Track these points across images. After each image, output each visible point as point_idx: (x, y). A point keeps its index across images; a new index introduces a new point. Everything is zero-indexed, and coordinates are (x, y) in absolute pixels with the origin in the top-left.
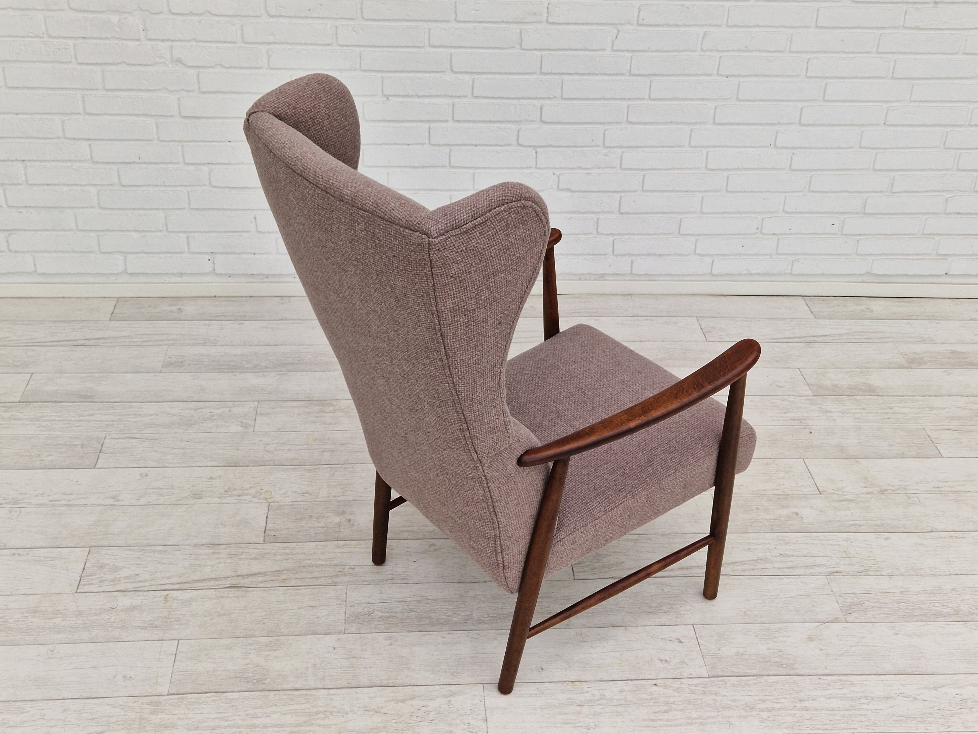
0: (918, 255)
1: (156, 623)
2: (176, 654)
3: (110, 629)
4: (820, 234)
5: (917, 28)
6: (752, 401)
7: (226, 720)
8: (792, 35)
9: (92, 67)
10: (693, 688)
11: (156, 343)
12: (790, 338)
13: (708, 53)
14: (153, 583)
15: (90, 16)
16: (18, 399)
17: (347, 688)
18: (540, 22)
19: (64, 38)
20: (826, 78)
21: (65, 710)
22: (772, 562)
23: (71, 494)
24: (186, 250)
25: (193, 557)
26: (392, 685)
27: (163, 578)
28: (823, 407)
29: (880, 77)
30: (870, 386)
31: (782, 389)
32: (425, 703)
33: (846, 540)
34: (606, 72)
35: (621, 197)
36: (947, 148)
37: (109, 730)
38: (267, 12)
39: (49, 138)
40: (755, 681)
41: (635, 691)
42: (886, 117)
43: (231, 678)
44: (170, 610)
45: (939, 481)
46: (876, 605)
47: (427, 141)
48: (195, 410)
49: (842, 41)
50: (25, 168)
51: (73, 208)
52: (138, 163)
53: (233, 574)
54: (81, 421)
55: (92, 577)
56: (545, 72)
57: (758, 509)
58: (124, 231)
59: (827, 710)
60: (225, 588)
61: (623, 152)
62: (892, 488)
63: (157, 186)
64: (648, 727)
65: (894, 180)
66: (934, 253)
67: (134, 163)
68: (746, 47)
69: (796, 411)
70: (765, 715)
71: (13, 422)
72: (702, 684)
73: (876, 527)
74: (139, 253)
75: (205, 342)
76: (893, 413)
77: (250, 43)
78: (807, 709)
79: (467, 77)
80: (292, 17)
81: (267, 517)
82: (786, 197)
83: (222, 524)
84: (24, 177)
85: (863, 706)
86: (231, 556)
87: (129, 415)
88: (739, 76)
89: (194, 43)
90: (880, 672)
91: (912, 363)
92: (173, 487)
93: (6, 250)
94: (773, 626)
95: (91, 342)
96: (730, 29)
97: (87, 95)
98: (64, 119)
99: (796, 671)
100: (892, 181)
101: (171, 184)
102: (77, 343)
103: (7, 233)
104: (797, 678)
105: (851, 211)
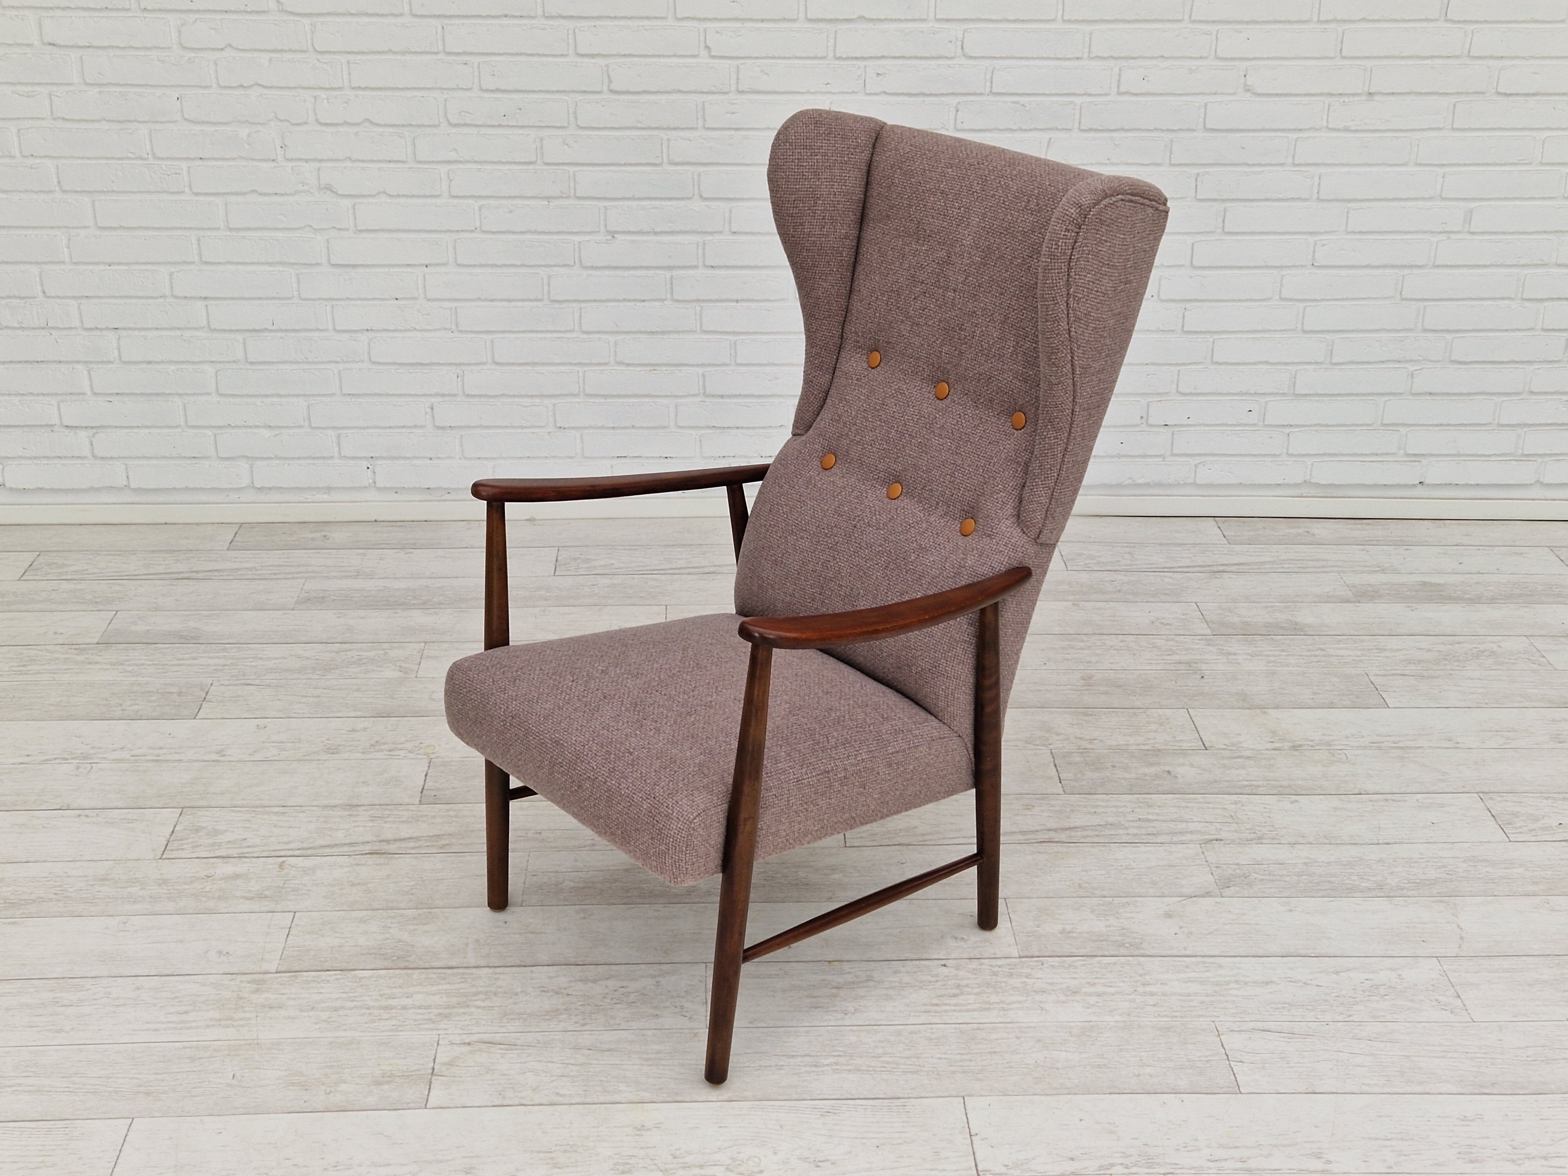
0: (1377, 455)
1: (267, 893)
2: (290, 928)
3: (204, 899)
4: (1232, 425)
5: (1347, 130)
6: (1122, 641)
7: (353, 1001)
8: (1172, 141)
9: (211, 198)
10: (996, 969)
11: (290, 576)
12: (1188, 567)
14: (265, 848)
15: (211, 129)
16: (96, 640)
17: (519, 966)
19: (173, 159)
20: (1224, 200)
21: (138, 988)
22: (1126, 828)
23: (161, 748)
24: (336, 454)
25: (321, 819)
26: (581, 963)
27: (279, 843)
28: (1225, 648)
29: (1300, 199)
30: (1296, 624)
31: (1169, 627)
32: (624, 984)
33: (1236, 803)
36: (1406, 299)
37: (194, 1010)
38: (448, 120)
39: (152, 298)
40: (1084, 962)
41: (915, 972)
42: (1314, 256)
43: (362, 954)
44: (285, 878)
45: (1378, 735)
46: (1268, 877)
47: (669, 296)
48: (337, 652)
49: (1243, 148)
50: (119, 339)
51: (180, 395)
52: (271, 331)
53: (375, 839)
54: (180, 665)
55: (184, 842)
57: (1114, 766)
58: (250, 427)
59: (1180, 995)
60: (363, 854)
62: (1310, 743)
63: (297, 363)
64: (929, 1012)
65: (1333, 346)
66: (1402, 452)
67: (266, 330)
68: (1108, 159)
69: (1184, 653)
70: (1093, 1000)
71: (88, 666)
72: (1010, 965)
73: (1280, 789)
74: (270, 458)
75: (357, 575)
76: (1325, 656)
77: (425, 162)
78: (1152, 994)
79: (722, 204)
80: (481, 126)
81: (426, 775)
82: (1179, 371)
83: (364, 782)
84: (116, 354)
85: (1230, 992)
86: (373, 818)
87: (246, 658)
89: (348, 164)
90: (1261, 952)
91: (1361, 596)
92: (300, 741)
93: (90, 456)
94: (1117, 901)
95: (200, 575)
96: (1085, 135)
97: (204, 237)
98: (173, 270)
99: (1142, 952)
100: (1331, 348)
101: (316, 360)
102: (180, 576)
103: (91, 432)
104: (1143, 959)
105: (1275, 391)
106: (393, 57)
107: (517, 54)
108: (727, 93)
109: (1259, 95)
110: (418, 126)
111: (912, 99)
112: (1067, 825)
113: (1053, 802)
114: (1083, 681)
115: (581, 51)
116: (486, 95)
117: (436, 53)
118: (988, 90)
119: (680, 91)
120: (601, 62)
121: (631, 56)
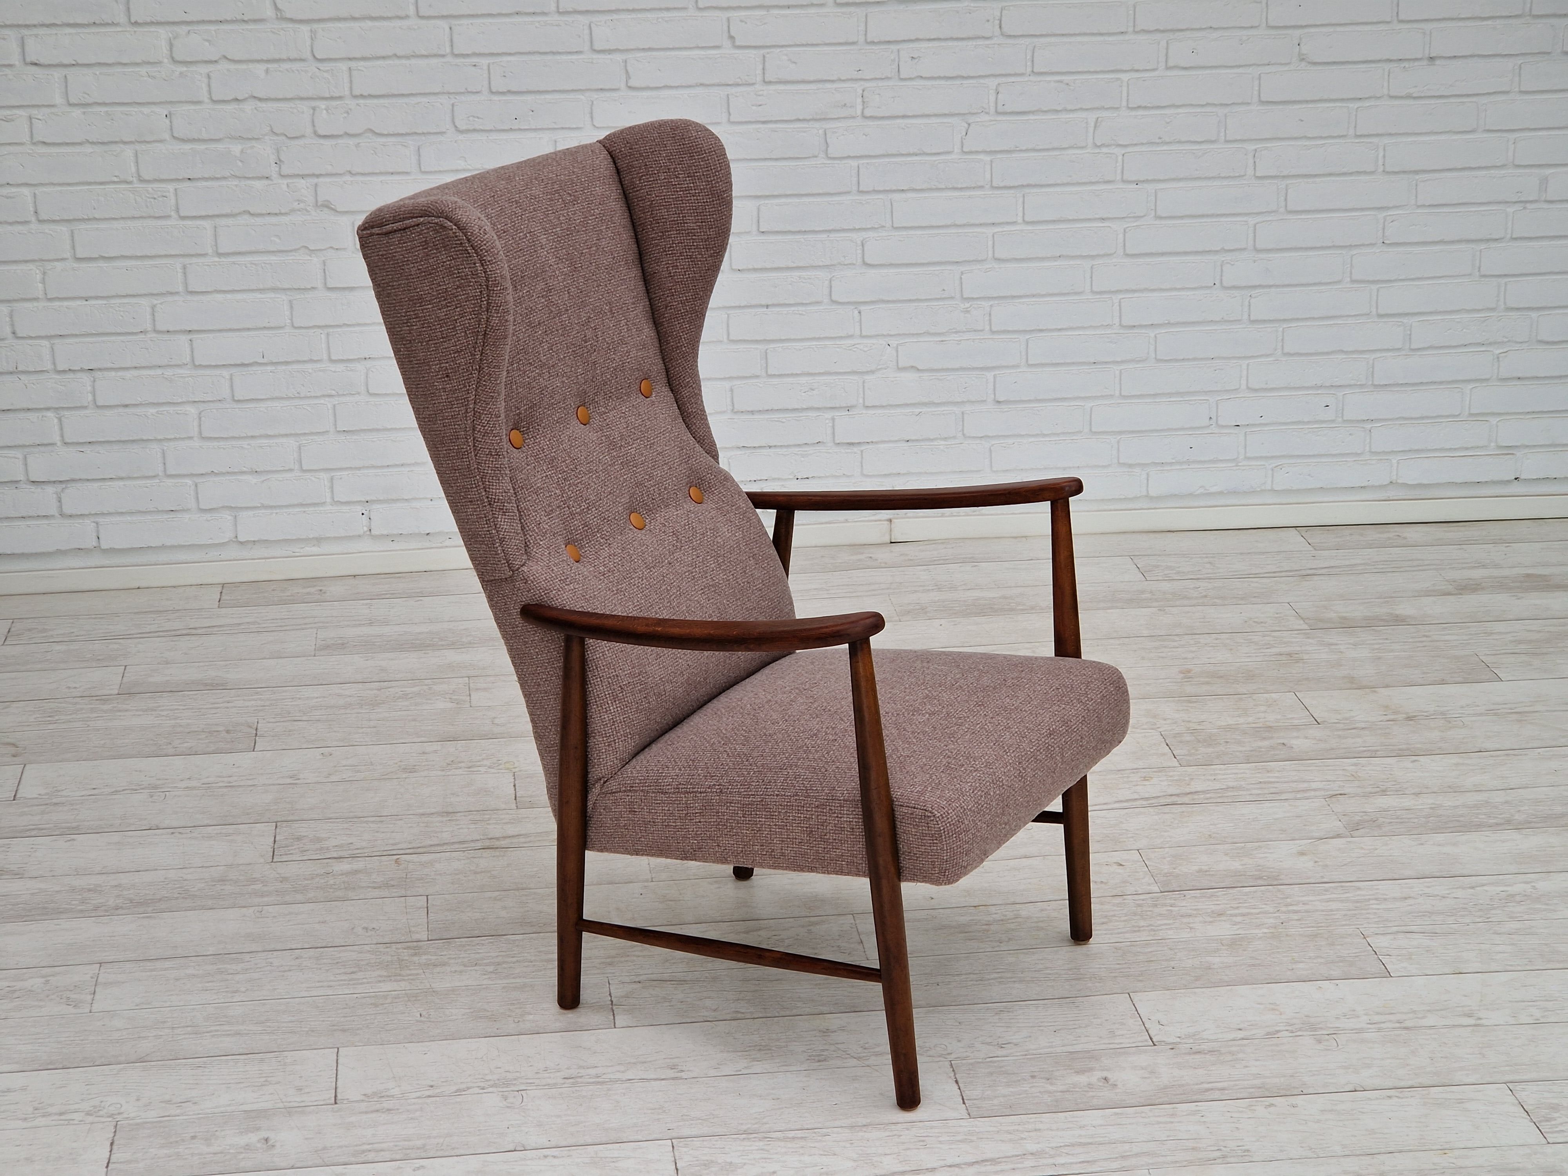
0: (1467, 449)
1: (392, 883)
2: (427, 908)
4: (1309, 422)
5: (1409, 97)
6: (1216, 639)
8: (1226, 115)
9: (199, 222)
10: (1140, 902)
11: (298, 627)
12: (1275, 572)
13: (1105, 150)
14: (375, 849)
15: (202, 147)
16: (116, 692)
18: (854, 117)
19: (161, 181)
20: (1285, 177)
22: (1248, 790)
23: (230, 777)
24: (329, 500)
25: (422, 825)
27: (388, 844)
28: (1325, 640)
29: (1365, 173)
30: (1397, 616)
31: (1263, 625)
33: (1355, 765)
34: (956, 186)
35: (995, 377)
36: (1486, 276)
37: (360, 971)
38: (456, 127)
39: (132, 333)
40: (1224, 893)
42: (1384, 233)
43: (508, 924)
44: (406, 871)
45: (1494, 704)
46: (1396, 820)
48: (379, 690)
49: (1302, 121)
50: (94, 381)
51: (159, 441)
52: (260, 364)
53: (482, 837)
54: (215, 709)
55: (290, 848)
56: (865, 190)
57: (1227, 742)
58: (235, 473)
59: (1323, 911)
60: (475, 850)
61: (991, 306)
62: (1425, 714)
63: (289, 398)
65: (1411, 330)
67: (255, 363)
68: (1160, 138)
69: (1284, 645)
70: (1239, 919)
71: (118, 714)
72: (1153, 898)
73: (1399, 752)
74: (256, 508)
75: (371, 622)
76: (1430, 641)
77: (430, 173)
78: (1296, 912)
79: (751, 204)
80: (491, 131)
81: (516, 786)
83: (453, 794)
84: (90, 398)
85: (1371, 906)
86: (475, 822)
87: (283, 699)
88: (1154, 181)
89: (348, 178)
90: (1397, 877)
91: (1462, 589)
92: (372, 764)
93: (57, 515)
94: (1249, 845)
95: (199, 631)
96: (1133, 113)
97: (190, 264)
98: (155, 302)
99: (1281, 882)
100: (1409, 332)
101: (309, 394)
102: (179, 633)
103: (60, 487)
104: (1282, 887)
105: (1353, 382)
106: (397, 62)
107: (529, 53)
108: (753, 84)
109: (1315, 64)
110: (424, 134)
111: (949, 82)
112: (1188, 790)
113: (1171, 774)
114: (1183, 675)
115: (598, 46)
116: (496, 98)
117: (443, 56)
118: (1029, 70)
119: (702, 85)
120: (619, 57)
121: (650, 49)
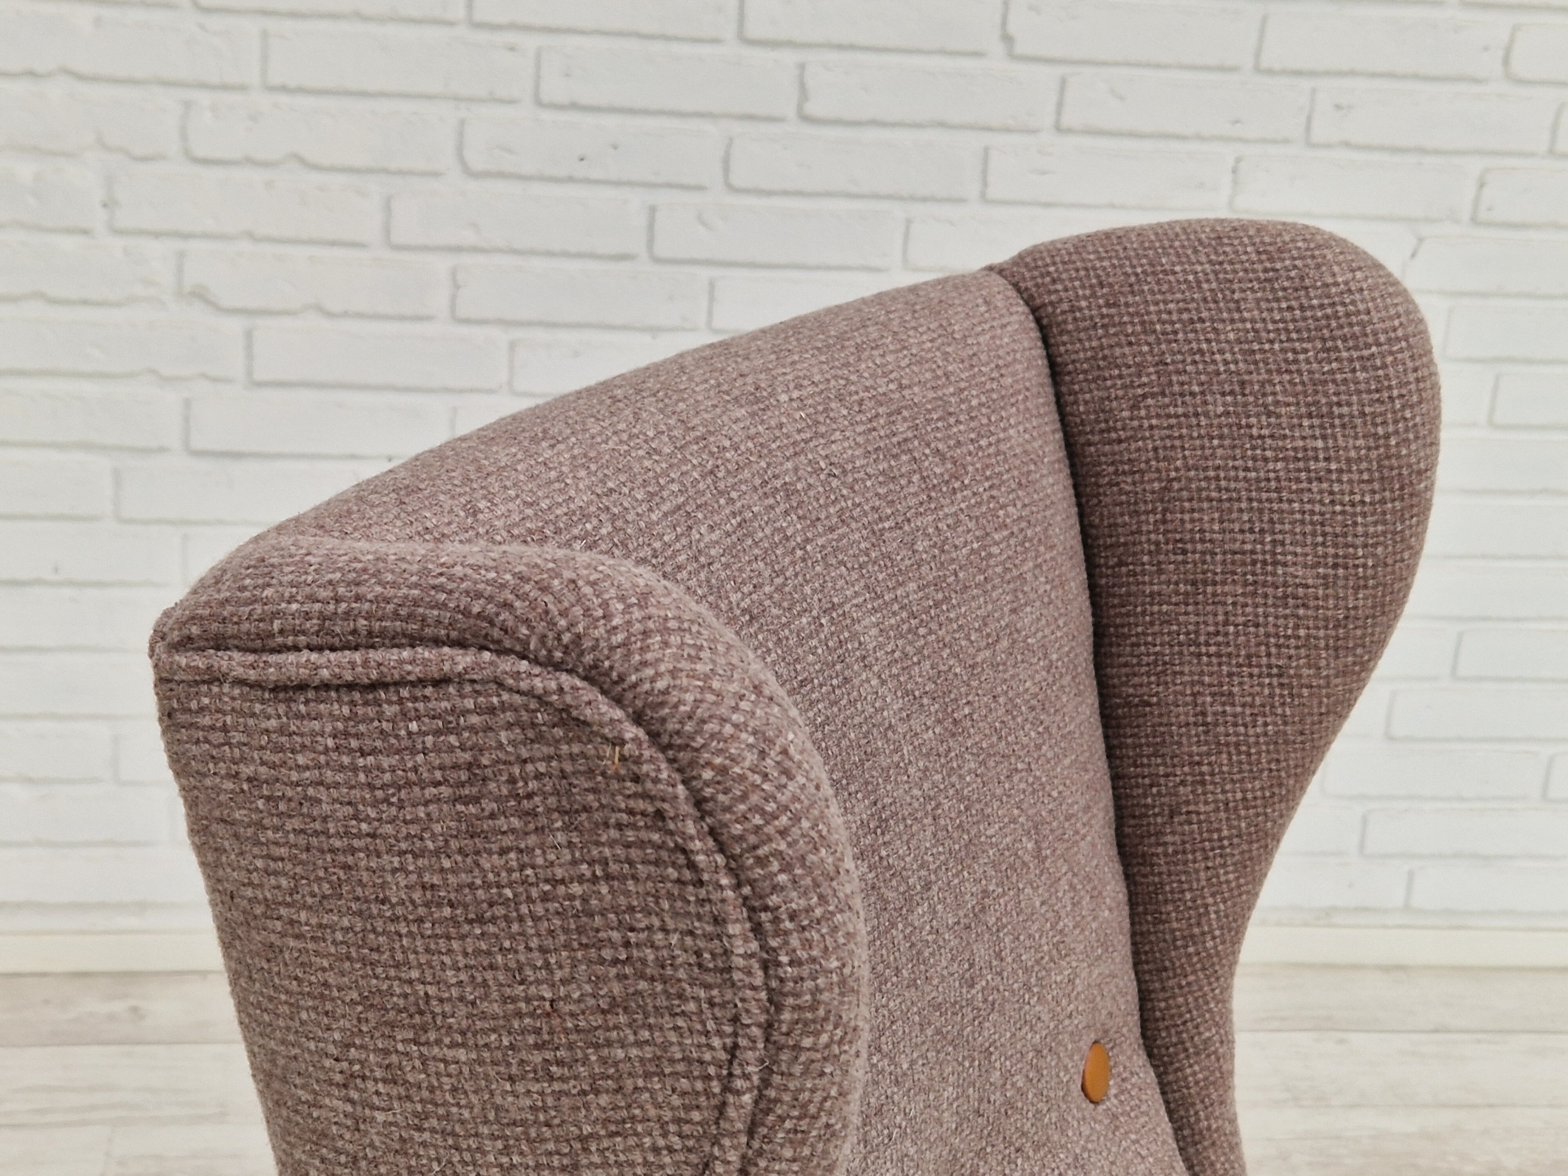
11: (76, 1117)
38: (465, 164)
77: (407, 248)
80: (532, 178)
107: (620, 34)
108: (1036, 131)
110: (401, 173)
115: (754, 30)
116: (547, 116)
117: (451, 24)
119: (942, 125)
120: (789, 57)
121: (852, 47)
